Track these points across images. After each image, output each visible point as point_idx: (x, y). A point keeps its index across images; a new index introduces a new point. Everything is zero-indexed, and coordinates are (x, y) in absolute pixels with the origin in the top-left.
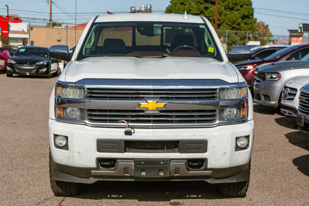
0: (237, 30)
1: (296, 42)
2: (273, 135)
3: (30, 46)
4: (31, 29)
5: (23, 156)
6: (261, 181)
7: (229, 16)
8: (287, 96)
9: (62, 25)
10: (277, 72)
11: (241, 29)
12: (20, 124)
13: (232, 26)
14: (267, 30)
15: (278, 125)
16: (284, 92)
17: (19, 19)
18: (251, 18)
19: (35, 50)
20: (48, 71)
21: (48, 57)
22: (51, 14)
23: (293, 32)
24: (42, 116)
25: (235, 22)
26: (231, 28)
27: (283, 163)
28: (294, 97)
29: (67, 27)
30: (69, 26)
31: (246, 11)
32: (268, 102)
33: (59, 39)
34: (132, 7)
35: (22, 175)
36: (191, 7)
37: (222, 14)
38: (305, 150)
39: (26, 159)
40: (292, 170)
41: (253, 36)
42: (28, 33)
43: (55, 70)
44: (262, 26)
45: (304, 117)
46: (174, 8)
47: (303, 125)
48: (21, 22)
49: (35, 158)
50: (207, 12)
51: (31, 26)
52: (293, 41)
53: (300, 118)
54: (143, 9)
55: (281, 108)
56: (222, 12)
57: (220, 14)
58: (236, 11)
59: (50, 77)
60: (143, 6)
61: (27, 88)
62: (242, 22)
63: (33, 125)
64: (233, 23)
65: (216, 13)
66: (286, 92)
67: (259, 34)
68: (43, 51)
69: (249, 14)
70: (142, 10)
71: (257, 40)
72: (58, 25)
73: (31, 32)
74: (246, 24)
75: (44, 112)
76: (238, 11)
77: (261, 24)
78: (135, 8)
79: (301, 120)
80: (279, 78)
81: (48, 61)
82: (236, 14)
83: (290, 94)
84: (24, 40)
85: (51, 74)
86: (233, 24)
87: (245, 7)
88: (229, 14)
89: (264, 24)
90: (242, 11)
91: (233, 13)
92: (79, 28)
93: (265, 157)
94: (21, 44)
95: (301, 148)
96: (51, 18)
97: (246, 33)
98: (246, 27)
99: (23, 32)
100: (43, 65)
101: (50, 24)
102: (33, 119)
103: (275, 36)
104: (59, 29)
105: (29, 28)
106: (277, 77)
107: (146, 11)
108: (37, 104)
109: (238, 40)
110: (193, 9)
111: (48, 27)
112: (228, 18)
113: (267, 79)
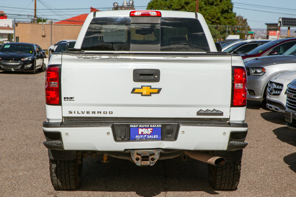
0: (217, 25)
1: (274, 35)
2: (260, 131)
3: (15, 42)
4: (16, 25)
5: (8, 157)
6: (253, 182)
7: (208, 11)
8: (273, 91)
9: (47, 21)
10: (261, 67)
11: (221, 23)
12: (5, 122)
13: (211, 20)
14: (246, 24)
15: (264, 120)
16: (270, 87)
17: (4, 15)
18: (231, 13)
19: (20, 46)
20: (33, 67)
21: (33, 53)
22: (35, 10)
23: (270, 25)
24: (27, 114)
25: (215, 16)
26: (211, 22)
27: (273, 161)
28: (280, 92)
29: (52, 22)
30: (54, 21)
31: (226, 6)
32: (252, 97)
33: (44, 35)
34: (115, 3)
35: (7, 179)
36: (172, 2)
37: (202, 9)
38: (293, 146)
39: (11, 161)
40: (283, 169)
41: (232, 30)
42: (13, 28)
43: (40, 65)
44: (240, 20)
45: (293, 113)
46: (156, 3)
47: (291, 121)
48: (6, 18)
49: (20, 158)
50: (188, 7)
51: (16, 22)
52: (271, 34)
53: (288, 114)
54: (125, 4)
55: (267, 103)
56: (202, 7)
57: (201, 9)
58: (216, 6)
59: (35, 72)
60: (125, 2)
61: (13, 84)
62: (222, 17)
63: (19, 123)
64: (212, 17)
65: (197, 8)
66: (271, 88)
67: (237, 28)
68: (28, 47)
69: (229, 8)
70: (124, 6)
71: (236, 33)
72: (42, 20)
73: (16, 28)
74: (225, 18)
75: (29, 109)
76: (217, 6)
77: (239, 18)
78: (118, 4)
79: (290, 116)
80: (263, 73)
81: (33, 57)
82: (215, 9)
83: (276, 89)
84: (10, 36)
85: (36, 70)
86: (213, 19)
87: (224, 2)
88: (209, 9)
89: (243, 18)
90: (221, 6)
91: (213, 8)
92: (64, 24)
93: (254, 155)
94: (7, 39)
95: (290, 144)
96: (35, 14)
97: (226, 27)
98: (225, 21)
99: (8, 28)
100: (28, 61)
101: (34, 20)
102: (18, 117)
103: (253, 29)
104: (44, 25)
105: (14, 24)
106: (262, 72)
107: (129, 6)
108: (22, 101)
109: (218, 34)
110: (174, 4)
111: (33, 23)
112: (208, 12)
113: (251, 74)
